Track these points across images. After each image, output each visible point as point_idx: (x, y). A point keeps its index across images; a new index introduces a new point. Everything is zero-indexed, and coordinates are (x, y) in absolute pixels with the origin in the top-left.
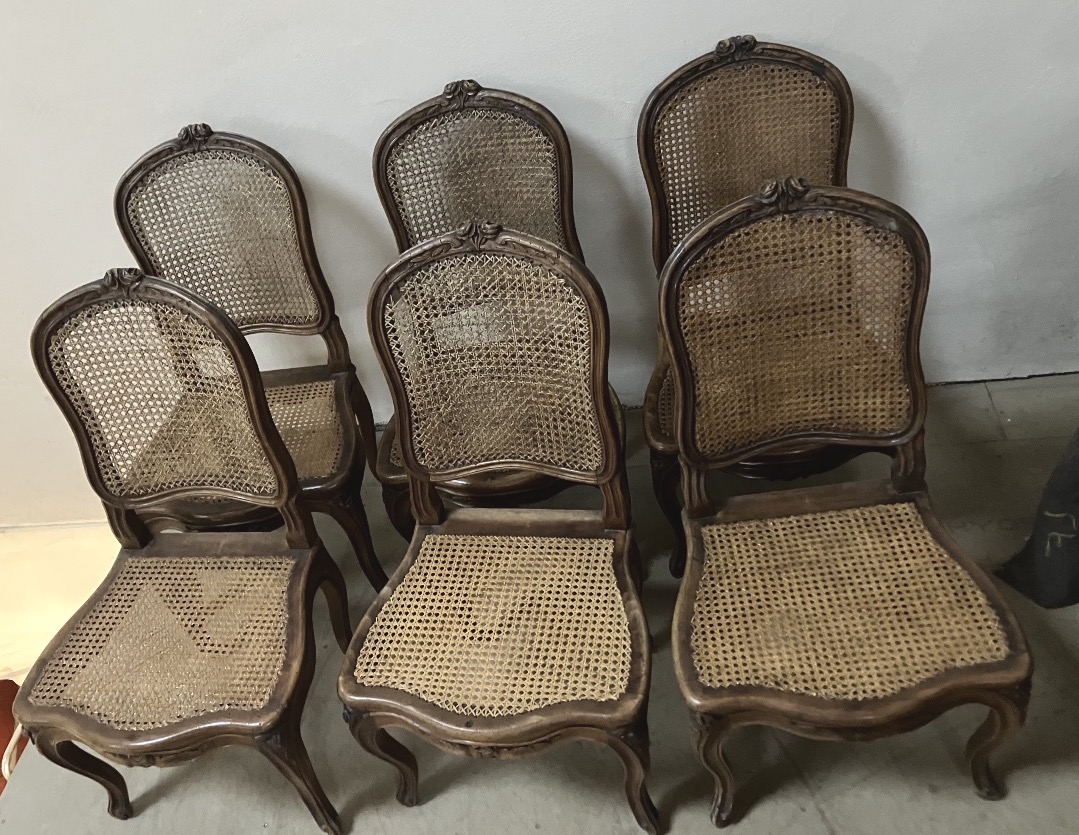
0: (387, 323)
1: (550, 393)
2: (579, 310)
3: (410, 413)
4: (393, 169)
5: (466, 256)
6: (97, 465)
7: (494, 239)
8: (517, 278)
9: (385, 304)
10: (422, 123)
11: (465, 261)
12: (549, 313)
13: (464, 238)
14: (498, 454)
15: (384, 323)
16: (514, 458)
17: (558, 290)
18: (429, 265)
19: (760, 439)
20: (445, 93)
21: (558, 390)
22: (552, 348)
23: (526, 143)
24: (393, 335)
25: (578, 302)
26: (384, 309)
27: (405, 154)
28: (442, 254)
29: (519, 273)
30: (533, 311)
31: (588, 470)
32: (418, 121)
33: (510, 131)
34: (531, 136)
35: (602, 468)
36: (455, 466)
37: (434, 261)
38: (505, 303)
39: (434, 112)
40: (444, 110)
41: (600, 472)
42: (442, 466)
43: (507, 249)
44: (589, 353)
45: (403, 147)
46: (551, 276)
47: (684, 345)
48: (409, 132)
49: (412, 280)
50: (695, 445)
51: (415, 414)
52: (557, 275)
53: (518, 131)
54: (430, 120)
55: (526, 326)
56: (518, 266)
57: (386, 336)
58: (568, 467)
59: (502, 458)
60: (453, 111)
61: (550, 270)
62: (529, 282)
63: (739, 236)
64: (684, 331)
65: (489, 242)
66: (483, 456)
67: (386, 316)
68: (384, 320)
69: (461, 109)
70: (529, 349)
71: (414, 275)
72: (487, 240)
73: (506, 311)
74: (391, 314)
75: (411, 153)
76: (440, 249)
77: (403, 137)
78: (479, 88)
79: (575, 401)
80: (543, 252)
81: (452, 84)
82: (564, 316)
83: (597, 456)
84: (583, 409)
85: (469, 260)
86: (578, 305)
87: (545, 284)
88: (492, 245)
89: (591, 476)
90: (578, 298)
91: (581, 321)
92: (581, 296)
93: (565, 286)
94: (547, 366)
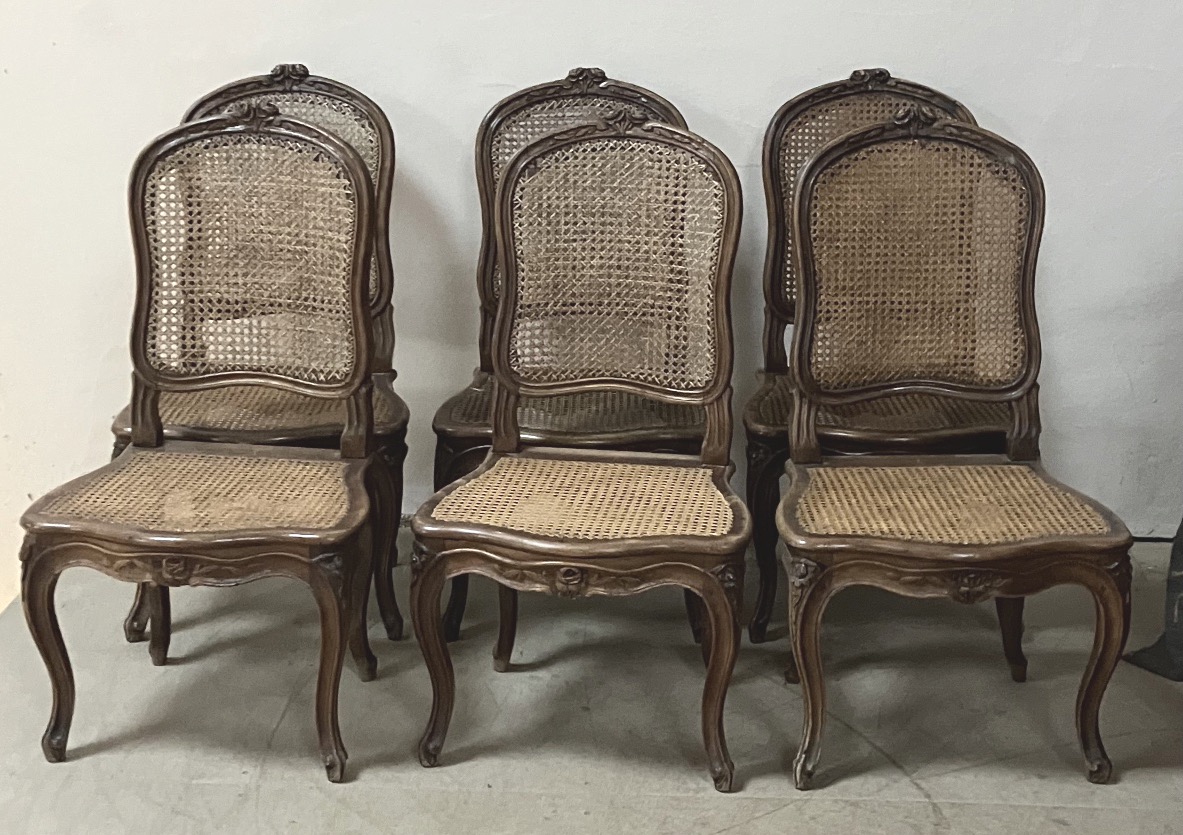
0: (517, 197)
1: (669, 294)
2: (716, 195)
3: (516, 304)
4: (499, 142)
5: (609, 141)
6: (147, 323)
7: (640, 125)
8: (657, 165)
9: (519, 177)
10: (539, 102)
11: (607, 145)
12: (684, 203)
13: (611, 123)
14: (599, 371)
15: (513, 197)
16: (616, 377)
17: (697, 177)
18: (569, 146)
19: (874, 381)
20: (570, 76)
21: (679, 291)
22: (680, 241)
24: (518, 212)
25: (716, 188)
26: (517, 182)
27: (514, 129)
28: (586, 137)
29: (660, 161)
30: (666, 201)
31: (696, 388)
32: (535, 99)
35: (711, 384)
36: (549, 380)
37: (575, 143)
38: (640, 192)
39: (554, 93)
40: (565, 93)
41: (708, 388)
42: (535, 377)
43: (651, 135)
44: (719, 245)
45: (514, 122)
46: (692, 162)
47: (812, 251)
48: (523, 108)
49: (551, 158)
50: (810, 369)
51: (521, 308)
52: (699, 162)
54: (548, 100)
55: (657, 218)
56: (660, 153)
57: (512, 211)
58: (674, 388)
60: (574, 96)
61: (693, 157)
62: (668, 169)
63: (873, 151)
64: (814, 235)
65: (635, 128)
66: (582, 371)
67: (518, 189)
68: (513, 194)
70: (655, 243)
71: (553, 153)
72: (635, 125)
74: (522, 189)
75: (522, 130)
76: (584, 131)
77: (516, 112)
78: (603, 77)
79: (695, 303)
81: (578, 69)
82: (699, 204)
83: (708, 368)
84: (701, 312)
85: (611, 145)
86: (716, 191)
87: (685, 171)
88: (638, 131)
89: (697, 396)
90: (716, 183)
91: (716, 209)
92: (719, 181)
93: (705, 171)
94: (672, 263)
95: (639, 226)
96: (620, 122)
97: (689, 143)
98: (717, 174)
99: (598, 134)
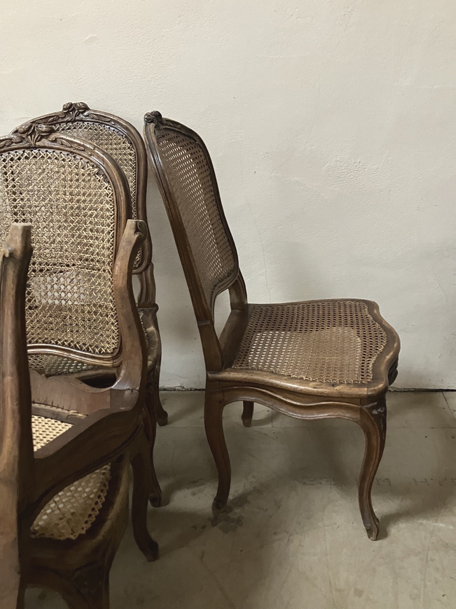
2: (107, 195)
5: (24, 152)
7: (47, 137)
8: (62, 170)
12: (84, 201)
13: (24, 136)
14: (33, 339)
16: (47, 343)
17: (92, 179)
23: (116, 149)
25: (106, 188)
28: (5, 148)
29: (64, 166)
30: (71, 200)
31: (106, 353)
33: (106, 140)
34: (120, 144)
35: (117, 350)
38: (50, 193)
39: (53, 121)
40: (60, 120)
41: (115, 354)
43: (56, 145)
44: (113, 237)
46: (88, 167)
52: (93, 166)
53: (111, 140)
55: (65, 214)
56: (64, 160)
58: (90, 352)
59: (37, 342)
61: (88, 163)
62: (70, 173)
65: (43, 140)
69: (73, 121)
70: (66, 236)
72: (42, 137)
73: (50, 200)
78: (86, 108)
79: (99, 284)
80: (83, 146)
82: (95, 203)
83: (113, 338)
84: (105, 292)
85: (26, 154)
86: (107, 191)
87: (83, 175)
88: (45, 142)
89: (108, 360)
90: (106, 185)
91: (108, 206)
92: (109, 182)
93: (97, 174)
94: (80, 252)
95: (52, 221)
96: (31, 135)
97: (84, 150)
98: (106, 177)
99: (14, 146)
